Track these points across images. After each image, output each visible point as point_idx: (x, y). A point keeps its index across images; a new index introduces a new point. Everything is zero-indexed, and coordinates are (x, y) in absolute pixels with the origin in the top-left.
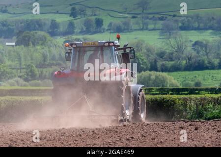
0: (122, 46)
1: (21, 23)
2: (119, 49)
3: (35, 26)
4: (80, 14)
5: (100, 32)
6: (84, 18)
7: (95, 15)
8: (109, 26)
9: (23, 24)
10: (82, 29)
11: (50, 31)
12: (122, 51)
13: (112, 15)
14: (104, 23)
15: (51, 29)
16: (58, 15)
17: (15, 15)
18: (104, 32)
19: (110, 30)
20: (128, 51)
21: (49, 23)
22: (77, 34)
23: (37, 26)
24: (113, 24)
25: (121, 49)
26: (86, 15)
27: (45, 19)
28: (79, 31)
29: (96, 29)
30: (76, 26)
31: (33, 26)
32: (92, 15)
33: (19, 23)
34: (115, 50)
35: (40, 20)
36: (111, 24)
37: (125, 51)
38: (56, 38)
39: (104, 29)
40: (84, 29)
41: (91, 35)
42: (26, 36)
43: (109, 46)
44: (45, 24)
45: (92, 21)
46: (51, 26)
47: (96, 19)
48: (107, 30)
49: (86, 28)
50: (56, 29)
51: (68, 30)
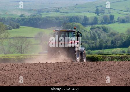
0: (77, 32)
1: (67, 18)
2: (75, 33)
3: (75, 20)
4: (101, 12)
5: (113, 23)
6: (103, 15)
7: (110, 13)
8: (117, 19)
9: (67, 19)
10: (102, 21)
11: (84, 22)
12: (77, 34)
13: (120, 13)
14: (115, 17)
15: (84, 21)
16: (88, 13)
17: (63, 13)
18: (115, 23)
19: (118, 21)
20: (79, 34)
21: (83, 18)
22: (99, 24)
23: (76, 19)
24: (120, 18)
25: (76, 33)
26: (105, 13)
27: (80, 16)
28: (101, 22)
29: (110, 21)
30: (98, 19)
31: (73, 20)
32: (108, 13)
33: (66, 18)
34: (74, 33)
35: (78, 16)
36: (119, 18)
37: (78, 34)
38: (87, 27)
39: (115, 21)
40: (103, 21)
41: (107, 24)
42: (68, 26)
43: (71, 31)
44: (80, 19)
45: (108, 17)
46: (84, 20)
47: (110, 15)
48: (117, 22)
49: (105, 21)
50: (87, 21)
51: (94, 22)
